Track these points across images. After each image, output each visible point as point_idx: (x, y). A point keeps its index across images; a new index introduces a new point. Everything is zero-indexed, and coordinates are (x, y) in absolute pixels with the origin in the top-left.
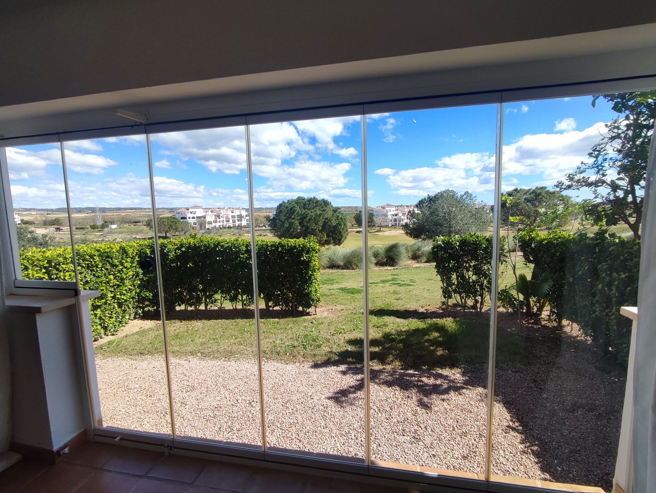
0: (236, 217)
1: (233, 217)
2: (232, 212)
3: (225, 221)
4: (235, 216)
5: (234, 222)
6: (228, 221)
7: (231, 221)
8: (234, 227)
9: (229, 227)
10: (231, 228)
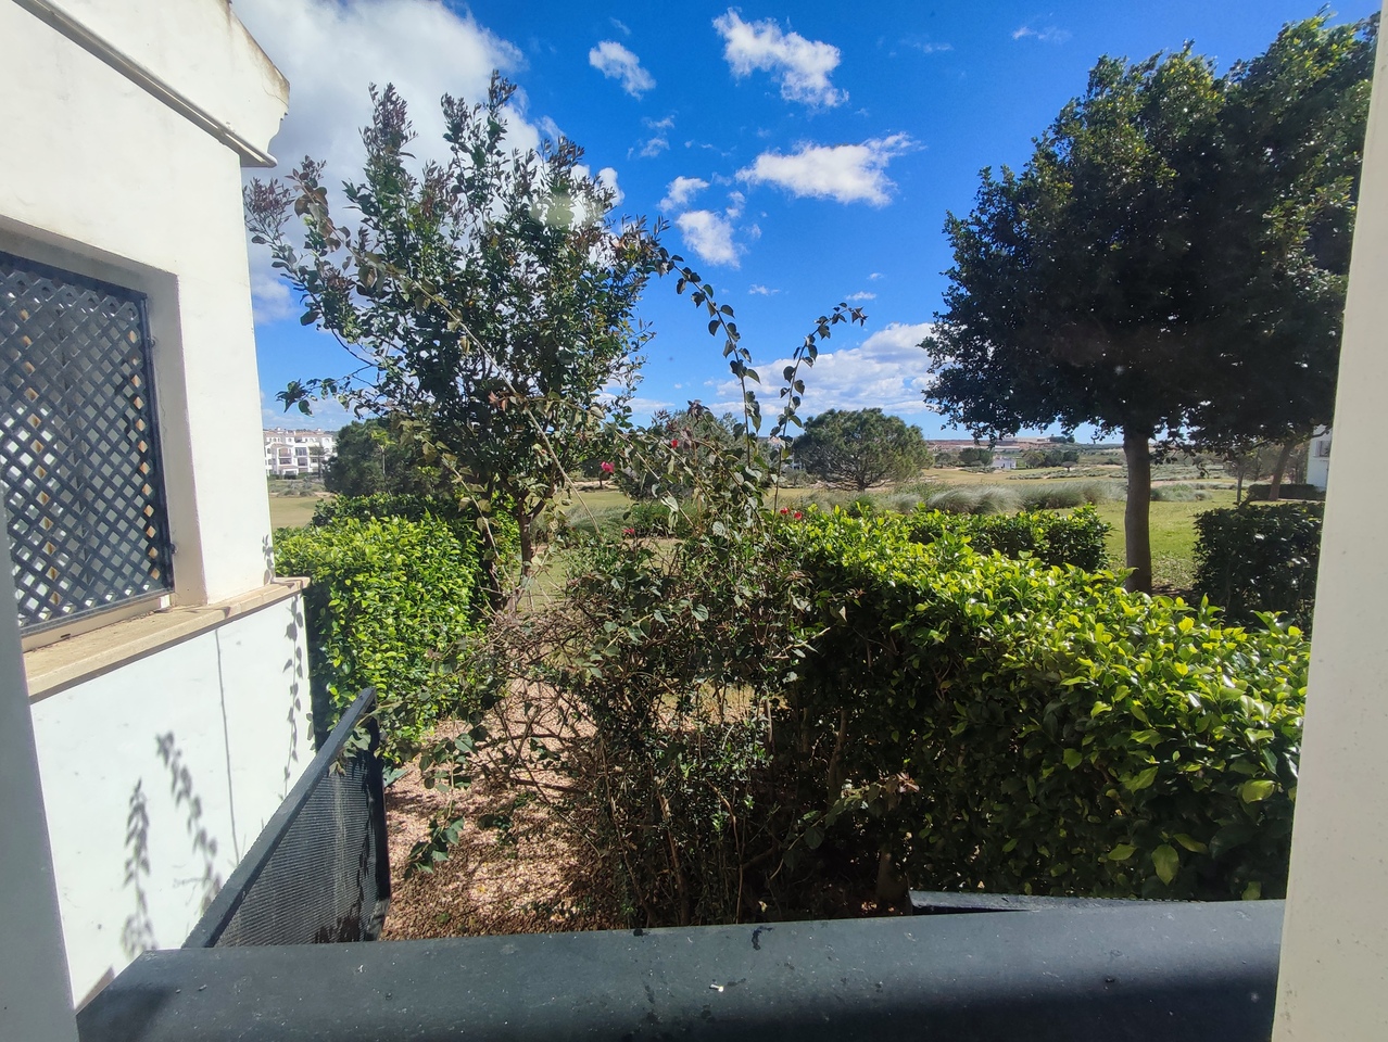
0: (308, 451)
1: (300, 451)
2: (298, 441)
3: (278, 461)
4: (304, 449)
5: (302, 463)
6: (286, 461)
7: (295, 462)
8: (303, 474)
9: (290, 476)
10: (294, 477)
